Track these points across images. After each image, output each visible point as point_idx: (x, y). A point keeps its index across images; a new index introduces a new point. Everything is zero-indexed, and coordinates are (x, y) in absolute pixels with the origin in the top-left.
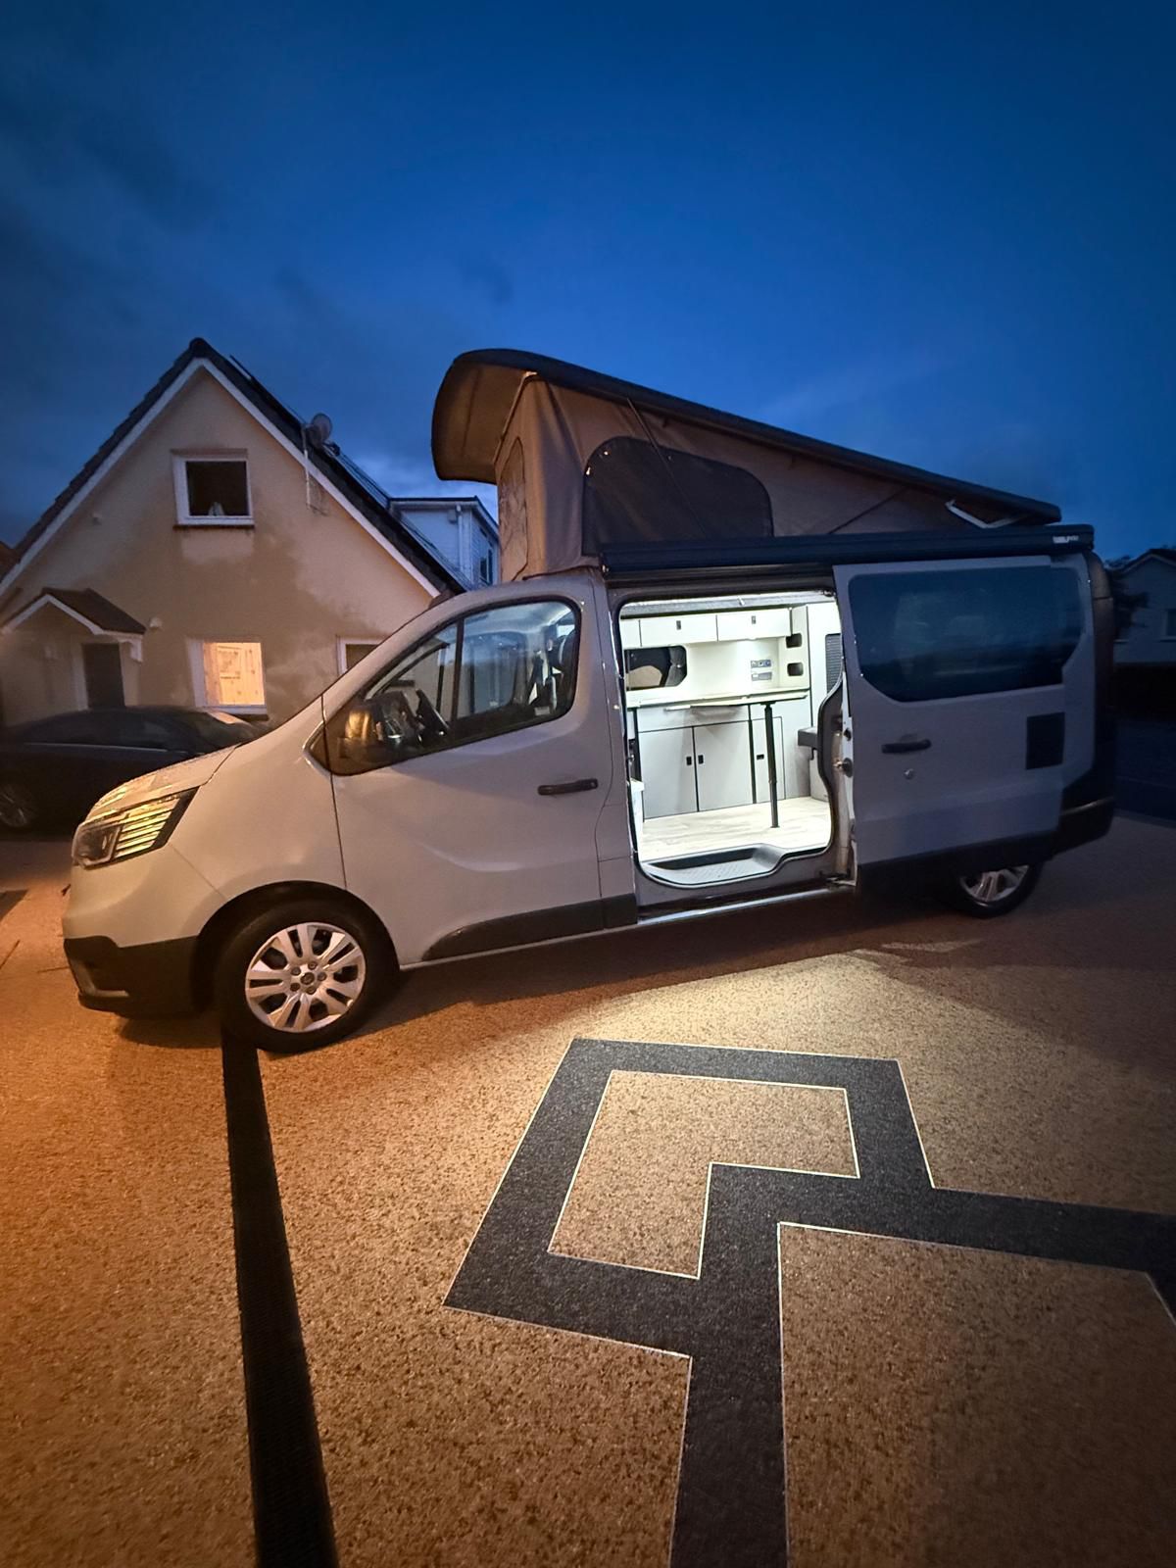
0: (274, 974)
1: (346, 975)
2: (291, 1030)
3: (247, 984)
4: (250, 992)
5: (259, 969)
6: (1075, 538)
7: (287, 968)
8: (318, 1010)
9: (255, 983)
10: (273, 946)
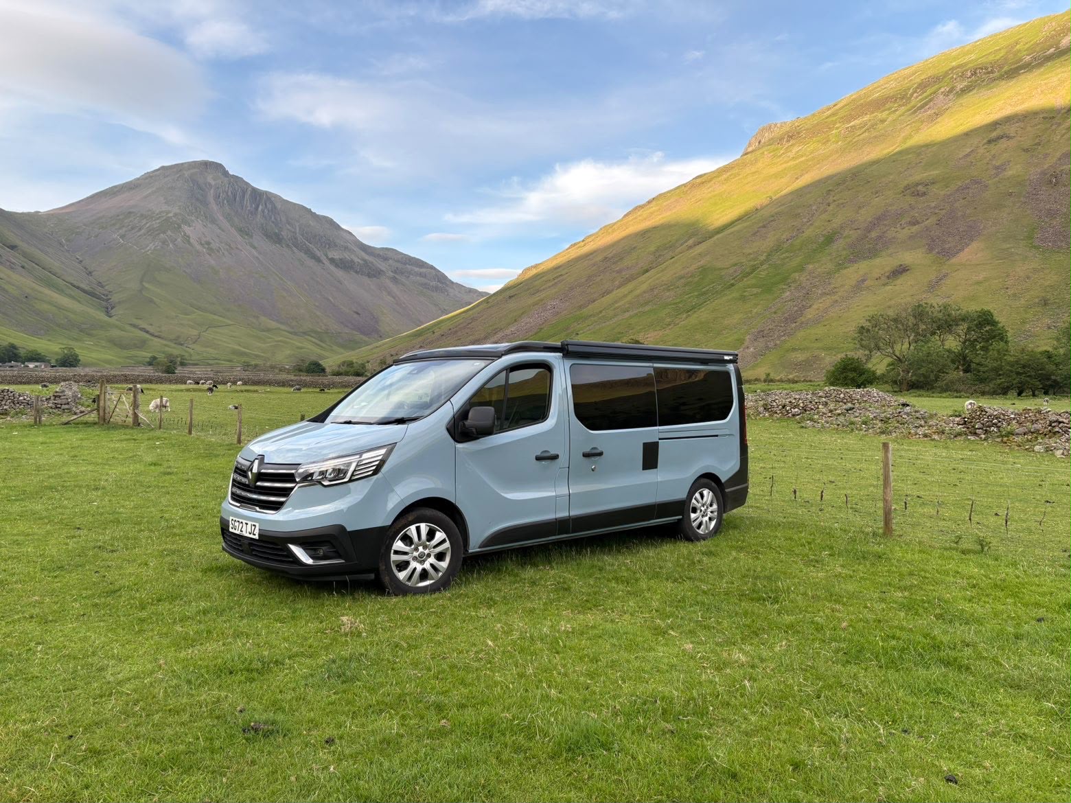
0: (407, 549)
1: (440, 557)
2: (409, 584)
3: (392, 551)
4: (394, 557)
5: (399, 545)
6: (731, 357)
7: (413, 547)
8: (424, 575)
9: (396, 552)
10: (408, 533)
